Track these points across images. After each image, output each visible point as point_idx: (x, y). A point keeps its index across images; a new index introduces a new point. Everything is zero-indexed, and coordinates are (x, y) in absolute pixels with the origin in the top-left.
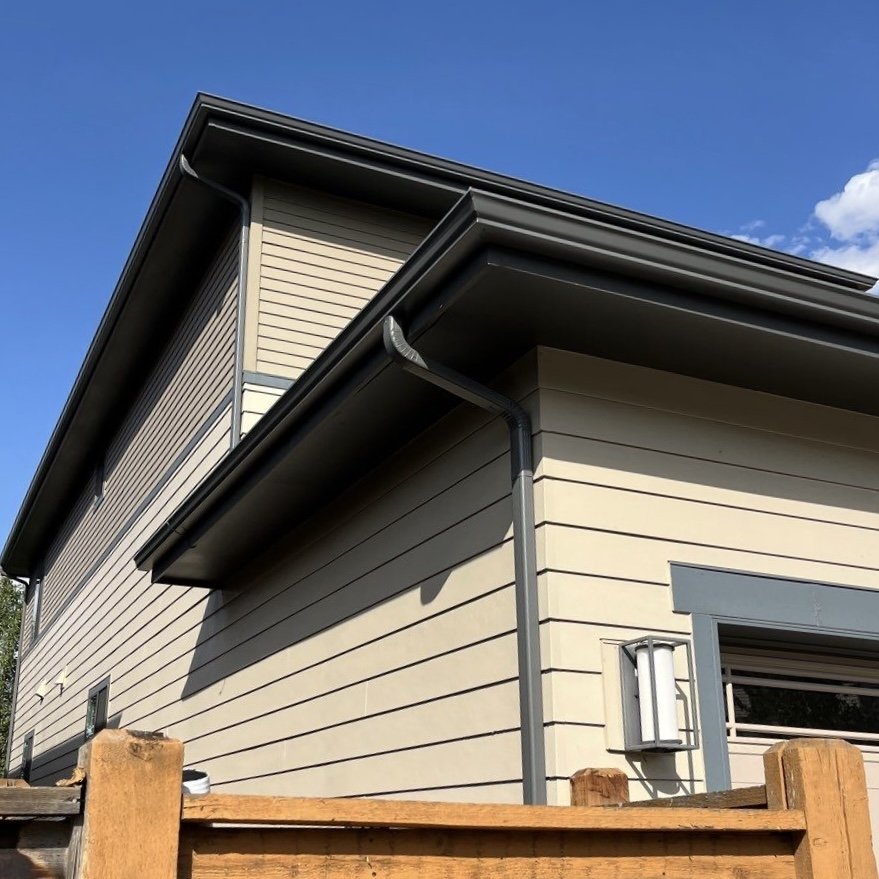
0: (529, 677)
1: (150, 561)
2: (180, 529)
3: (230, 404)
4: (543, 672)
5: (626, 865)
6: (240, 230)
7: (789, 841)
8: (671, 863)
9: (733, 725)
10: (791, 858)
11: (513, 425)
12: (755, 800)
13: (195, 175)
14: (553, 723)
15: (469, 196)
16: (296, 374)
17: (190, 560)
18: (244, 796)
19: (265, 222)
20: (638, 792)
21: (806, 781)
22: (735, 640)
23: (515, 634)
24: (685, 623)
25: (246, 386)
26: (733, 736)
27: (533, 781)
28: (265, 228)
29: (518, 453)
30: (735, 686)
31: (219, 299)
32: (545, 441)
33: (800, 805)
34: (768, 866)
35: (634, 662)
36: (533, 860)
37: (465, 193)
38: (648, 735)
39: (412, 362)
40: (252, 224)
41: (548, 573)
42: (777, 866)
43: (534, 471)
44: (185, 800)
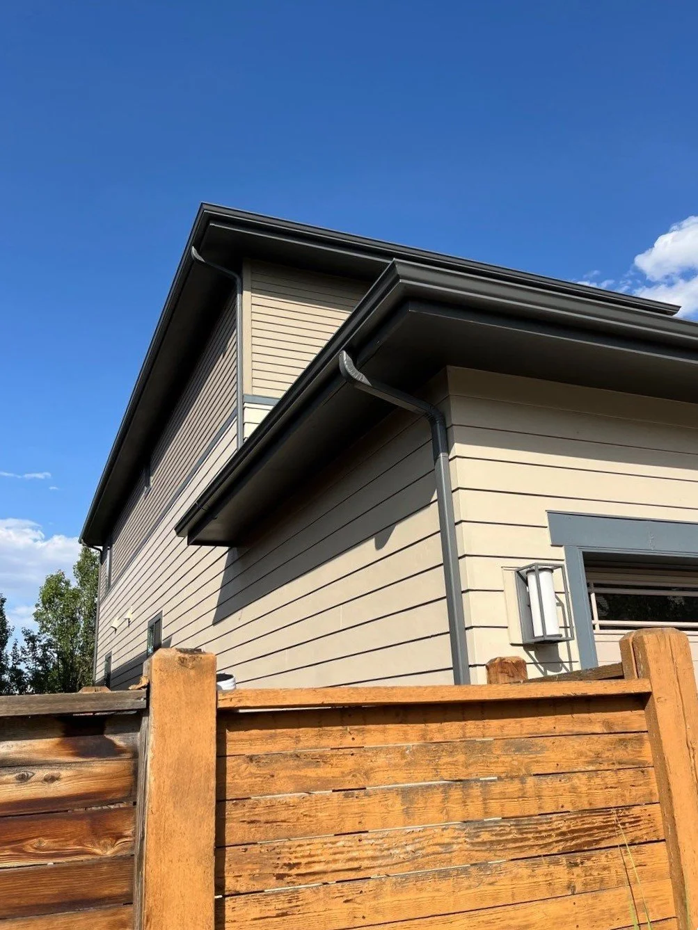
0: (453, 596)
1: (186, 530)
2: (205, 507)
3: (236, 418)
4: (463, 592)
5: (528, 723)
6: (236, 296)
7: (640, 700)
8: (559, 720)
9: (597, 622)
10: (642, 712)
11: (433, 422)
12: (615, 673)
13: (203, 260)
14: (472, 627)
15: (393, 264)
16: (280, 395)
17: (214, 528)
18: (260, 690)
19: (253, 290)
20: (533, 672)
21: (649, 658)
22: (595, 563)
23: (442, 567)
24: (560, 553)
25: (246, 405)
26: (597, 630)
27: (460, 668)
28: (253, 294)
29: (437, 441)
30: (597, 595)
31: (223, 345)
32: (455, 431)
33: (647, 675)
34: (627, 718)
35: (526, 582)
36: (463, 723)
37: (390, 262)
38: (538, 632)
39: (359, 382)
40: (244, 292)
41: (463, 523)
42: (634, 719)
43: (449, 453)
44: (219, 695)
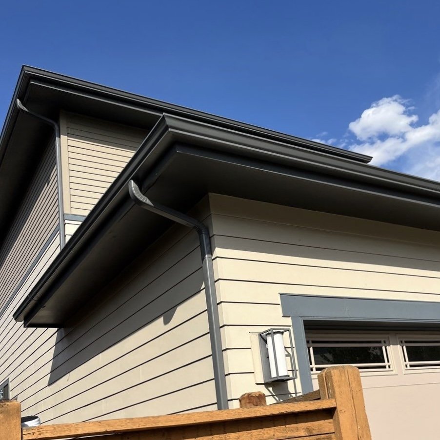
0: (217, 354)
1: (22, 316)
2: (36, 298)
3: (58, 232)
4: (223, 351)
5: (255, 434)
6: (55, 140)
7: (329, 413)
8: (277, 430)
9: (314, 366)
10: (331, 420)
11: (200, 232)
12: (316, 396)
13: (26, 110)
14: (229, 374)
15: (164, 117)
16: (87, 213)
17: (43, 314)
18: (56, 425)
19: (69, 135)
21: (335, 385)
22: (311, 327)
23: (209, 334)
24: (288, 321)
25: (66, 221)
26: (314, 371)
28: (69, 138)
29: (204, 247)
30: (313, 348)
31: (47, 178)
32: (216, 240)
33: (332, 396)
34: (321, 425)
35: (266, 341)
36: (211, 437)
37: (162, 115)
38: (274, 375)
39: (144, 203)
40: (61, 136)
41: (222, 303)
42: (325, 425)
43: (212, 255)
44: (23, 431)
